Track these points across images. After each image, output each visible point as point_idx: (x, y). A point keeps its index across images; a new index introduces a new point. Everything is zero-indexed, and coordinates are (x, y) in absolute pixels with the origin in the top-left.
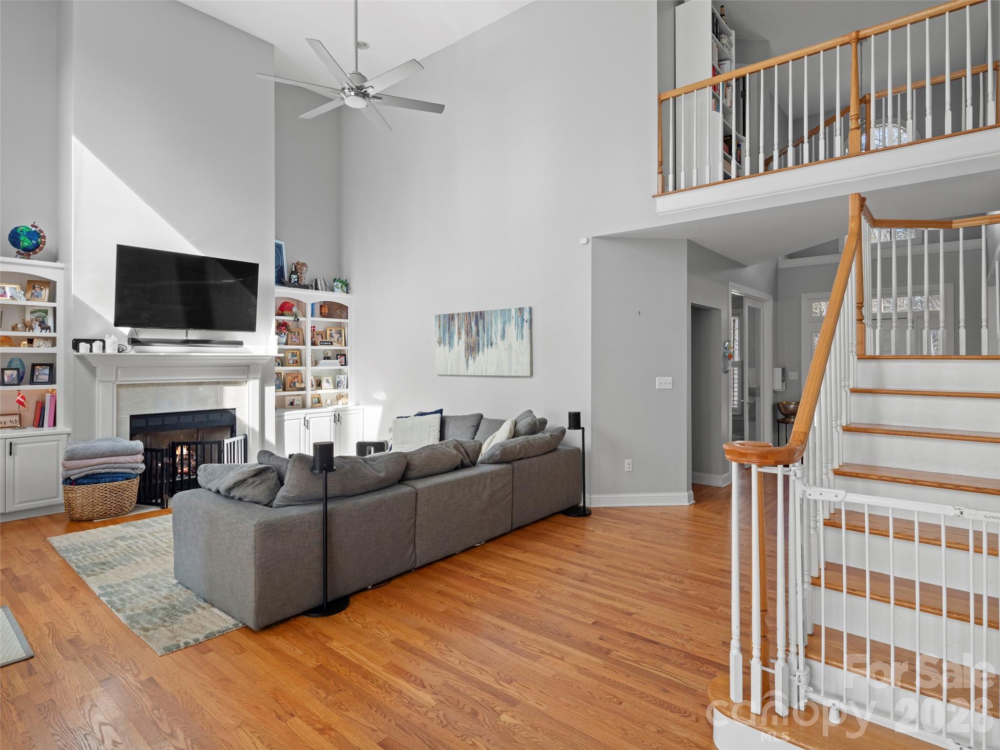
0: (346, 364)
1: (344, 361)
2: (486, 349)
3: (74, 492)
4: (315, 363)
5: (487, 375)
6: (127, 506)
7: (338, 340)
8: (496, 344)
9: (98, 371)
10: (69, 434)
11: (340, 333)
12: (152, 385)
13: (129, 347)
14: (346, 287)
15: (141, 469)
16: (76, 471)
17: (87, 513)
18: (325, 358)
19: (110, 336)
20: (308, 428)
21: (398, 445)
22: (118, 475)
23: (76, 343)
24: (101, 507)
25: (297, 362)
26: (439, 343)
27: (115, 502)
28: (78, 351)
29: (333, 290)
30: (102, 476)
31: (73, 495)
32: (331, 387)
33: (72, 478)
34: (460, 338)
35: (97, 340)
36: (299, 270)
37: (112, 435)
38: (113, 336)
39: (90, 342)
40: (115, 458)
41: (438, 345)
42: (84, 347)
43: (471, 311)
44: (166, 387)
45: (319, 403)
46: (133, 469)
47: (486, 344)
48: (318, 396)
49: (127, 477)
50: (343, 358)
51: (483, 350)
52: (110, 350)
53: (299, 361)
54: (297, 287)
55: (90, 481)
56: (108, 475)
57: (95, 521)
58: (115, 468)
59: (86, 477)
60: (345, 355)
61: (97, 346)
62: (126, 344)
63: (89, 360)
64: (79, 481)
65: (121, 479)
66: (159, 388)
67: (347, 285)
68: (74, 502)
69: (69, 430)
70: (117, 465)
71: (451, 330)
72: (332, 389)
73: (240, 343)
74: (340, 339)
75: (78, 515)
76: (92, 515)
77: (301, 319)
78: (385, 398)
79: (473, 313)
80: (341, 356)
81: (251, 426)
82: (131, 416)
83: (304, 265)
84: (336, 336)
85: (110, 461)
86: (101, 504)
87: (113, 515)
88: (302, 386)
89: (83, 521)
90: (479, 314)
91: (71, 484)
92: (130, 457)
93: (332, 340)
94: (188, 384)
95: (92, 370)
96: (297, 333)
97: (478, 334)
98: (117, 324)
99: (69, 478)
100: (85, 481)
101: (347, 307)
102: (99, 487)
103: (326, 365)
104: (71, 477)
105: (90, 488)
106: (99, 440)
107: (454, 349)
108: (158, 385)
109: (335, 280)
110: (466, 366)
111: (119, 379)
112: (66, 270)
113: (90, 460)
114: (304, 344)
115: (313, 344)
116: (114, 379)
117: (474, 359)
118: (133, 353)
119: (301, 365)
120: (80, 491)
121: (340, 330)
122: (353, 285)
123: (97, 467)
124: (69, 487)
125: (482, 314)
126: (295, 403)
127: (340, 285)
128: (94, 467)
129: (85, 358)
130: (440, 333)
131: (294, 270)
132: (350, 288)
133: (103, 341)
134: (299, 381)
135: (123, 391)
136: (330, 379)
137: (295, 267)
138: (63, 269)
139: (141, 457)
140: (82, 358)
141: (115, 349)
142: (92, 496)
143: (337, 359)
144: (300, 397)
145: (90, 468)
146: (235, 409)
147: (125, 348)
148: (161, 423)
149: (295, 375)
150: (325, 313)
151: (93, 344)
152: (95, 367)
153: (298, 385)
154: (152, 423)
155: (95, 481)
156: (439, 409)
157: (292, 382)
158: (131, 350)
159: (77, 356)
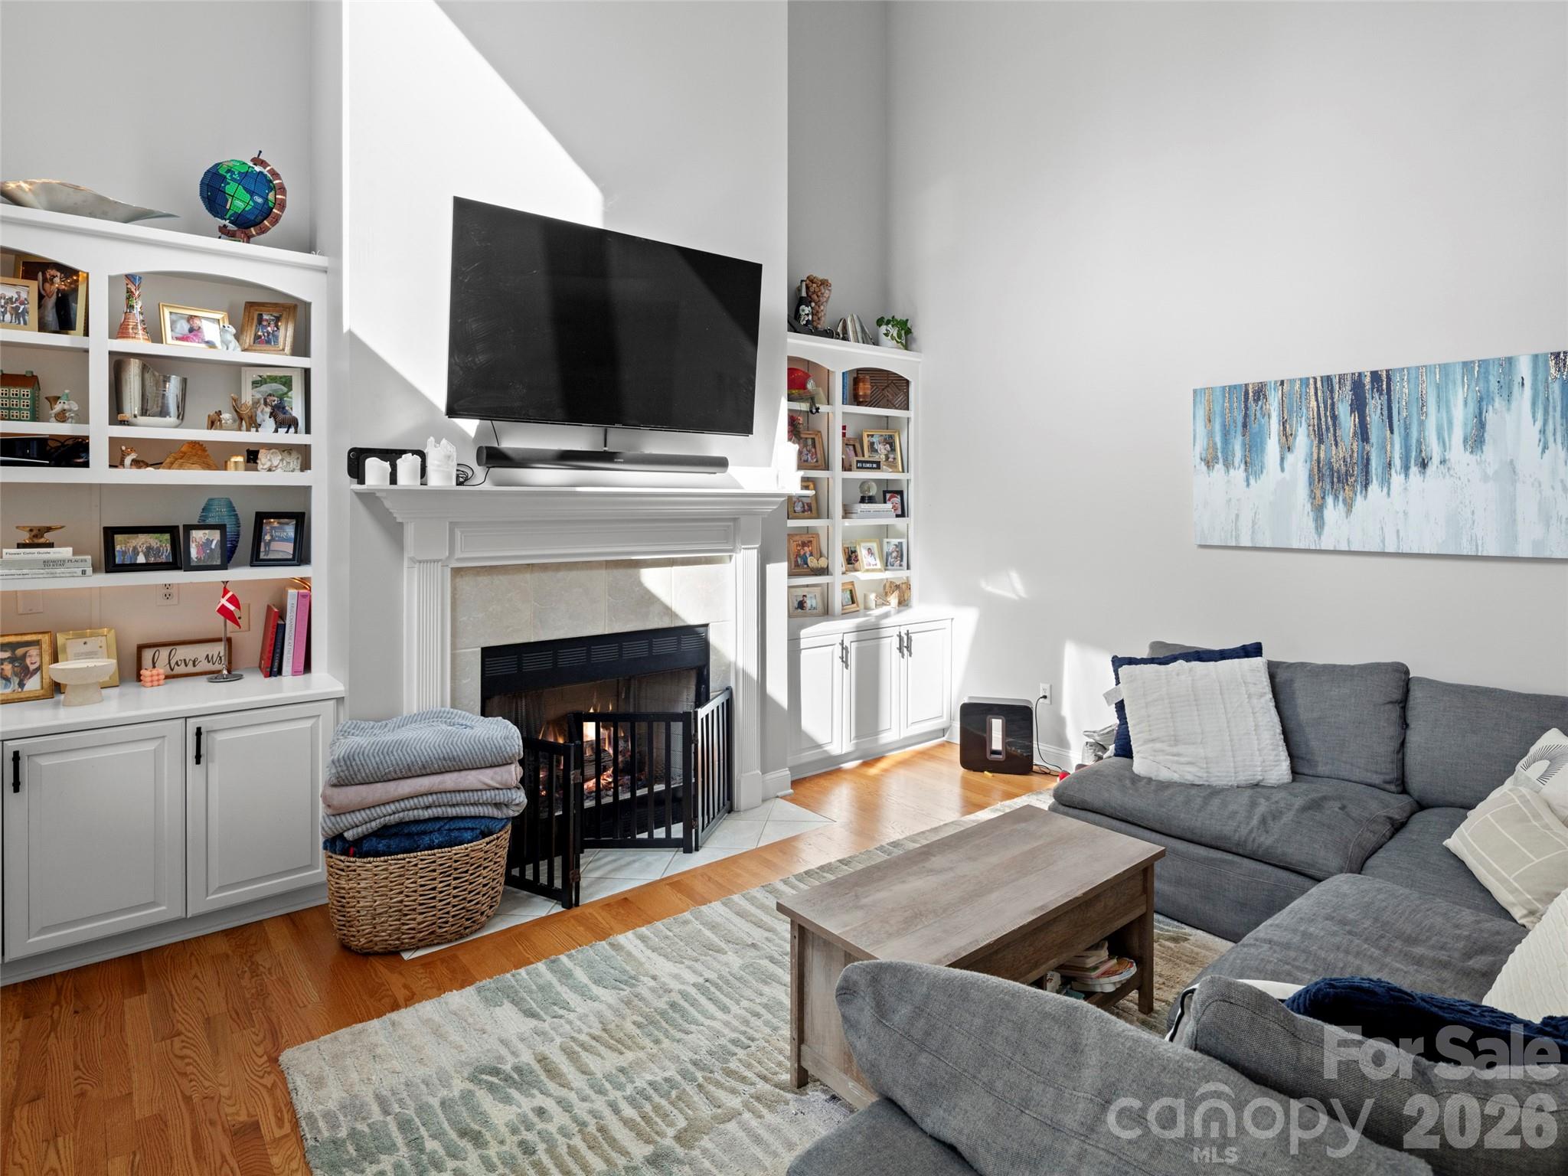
0: (902, 515)
1: (899, 506)
2: (1397, 479)
3: (352, 875)
4: (847, 513)
5: (1406, 550)
6: (484, 908)
7: (887, 458)
8: (1443, 462)
9: (410, 533)
10: (340, 700)
11: (890, 442)
12: (530, 567)
13: (480, 472)
14: (906, 335)
15: (517, 805)
16: (359, 817)
17: (385, 936)
18: (863, 500)
19: (438, 441)
20: (847, 668)
21: (1158, 746)
22: (462, 825)
23: (358, 459)
24: (420, 918)
25: (810, 509)
26: (1209, 463)
27: (455, 901)
28: (362, 481)
29: (876, 343)
30: (422, 827)
31: (352, 884)
32: (879, 566)
33: (348, 835)
34: (1287, 447)
35: (405, 452)
36: (815, 297)
37: (442, 706)
38: (444, 441)
39: (391, 455)
40: (455, 775)
41: (1204, 467)
42: (376, 469)
43: (1334, 371)
44: (561, 574)
45: (853, 602)
46: (497, 805)
47: (1397, 462)
48: (850, 587)
49: (483, 828)
50: (897, 500)
51: (1386, 481)
52: (440, 478)
53: (814, 506)
54: (811, 333)
55: (393, 843)
56: (437, 826)
57: (406, 956)
58: (453, 805)
59: (385, 831)
60: (901, 493)
61: (407, 465)
62: (474, 464)
63: (387, 504)
64: (366, 846)
65: (468, 835)
66: (545, 576)
67: (908, 332)
68: (353, 902)
69: (338, 688)
70: (459, 797)
71: (1254, 427)
72: (880, 570)
73: (721, 463)
74: (891, 456)
75: (363, 941)
76: (398, 939)
77: (823, 408)
78: (1023, 594)
79: (1342, 377)
80: (893, 493)
81: (740, 664)
82: (484, 650)
83: (824, 283)
84: (883, 449)
85: (442, 787)
86: (420, 909)
87: (448, 937)
88: (823, 563)
89: (376, 954)
90: (1367, 380)
91: (344, 852)
92: (489, 772)
93: (876, 458)
94: (609, 565)
95: (394, 532)
96: (810, 442)
97: (1363, 434)
98: (452, 412)
99: (340, 836)
100: (381, 846)
101: (908, 382)
102: (414, 861)
103: (867, 515)
104: (346, 834)
105: (392, 864)
106: (413, 719)
107: (1263, 477)
108: (544, 567)
109: (880, 322)
110: (1312, 525)
111: (458, 554)
112: (332, 274)
113: (392, 785)
114: (827, 467)
115: (846, 467)
116: (447, 554)
117: (1349, 506)
118: (487, 486)
119: (818, 516)
120: (372, 870)
121: (891, 437)
122: (923, 331)
123: (411, 803)
124: (342, 861)
125: (1381, 381)
126: (809, 603)
127: (894, 332)
128: (402, 804)
129: (378, 498)
130: (1210, 435)
131: (804, 294)
132: (914, 340)
133: (421, 454)
134: (815, 552)
135: (466, 584)
136: (874, 546)
137: (807, 288)
138: (325, 271)
139: (515, 772)
140: (369, 499)
141: (450, 478)
142: (399, 888)
143: (885, 502)
144: (817, 590)
145: (393, 807)
146: (706, 625)
147: (470, 473)
148: (549, 666)
149: (805, 539)
150: (865, 396)
151: (399, 461)
152: (401, 524)
153: (812, 562)
154: (530, 665)
155: (406, 843)
156: (1249, 641)
157: (798, 555)
158: (483, 479)
159: (360, 495)
